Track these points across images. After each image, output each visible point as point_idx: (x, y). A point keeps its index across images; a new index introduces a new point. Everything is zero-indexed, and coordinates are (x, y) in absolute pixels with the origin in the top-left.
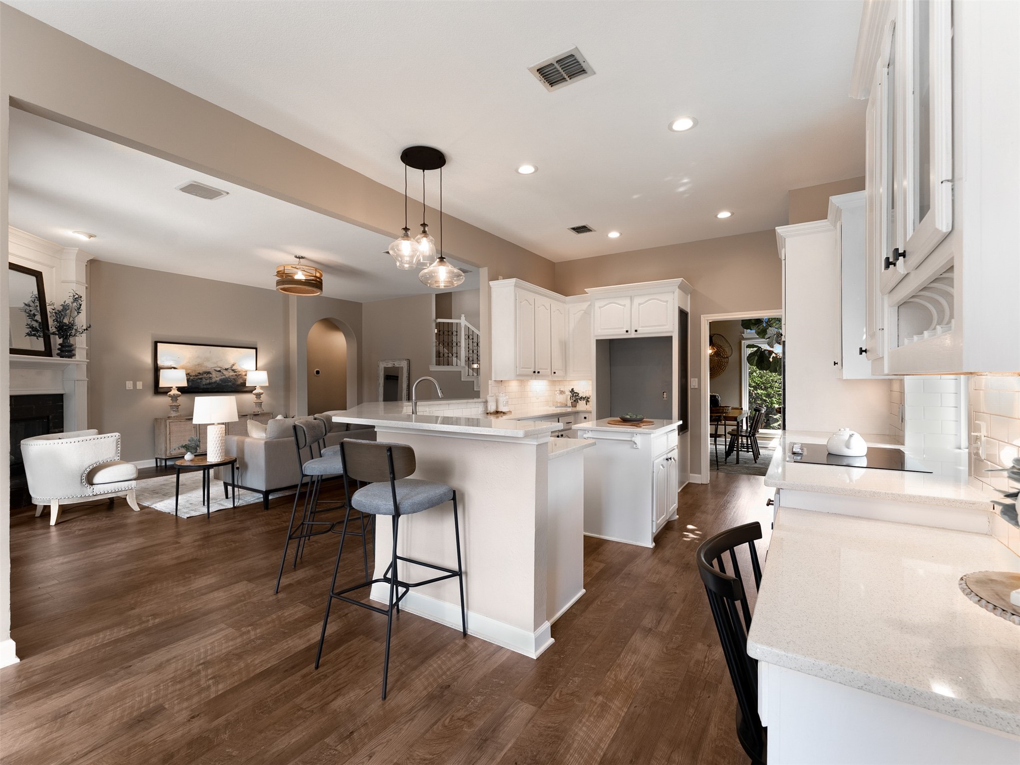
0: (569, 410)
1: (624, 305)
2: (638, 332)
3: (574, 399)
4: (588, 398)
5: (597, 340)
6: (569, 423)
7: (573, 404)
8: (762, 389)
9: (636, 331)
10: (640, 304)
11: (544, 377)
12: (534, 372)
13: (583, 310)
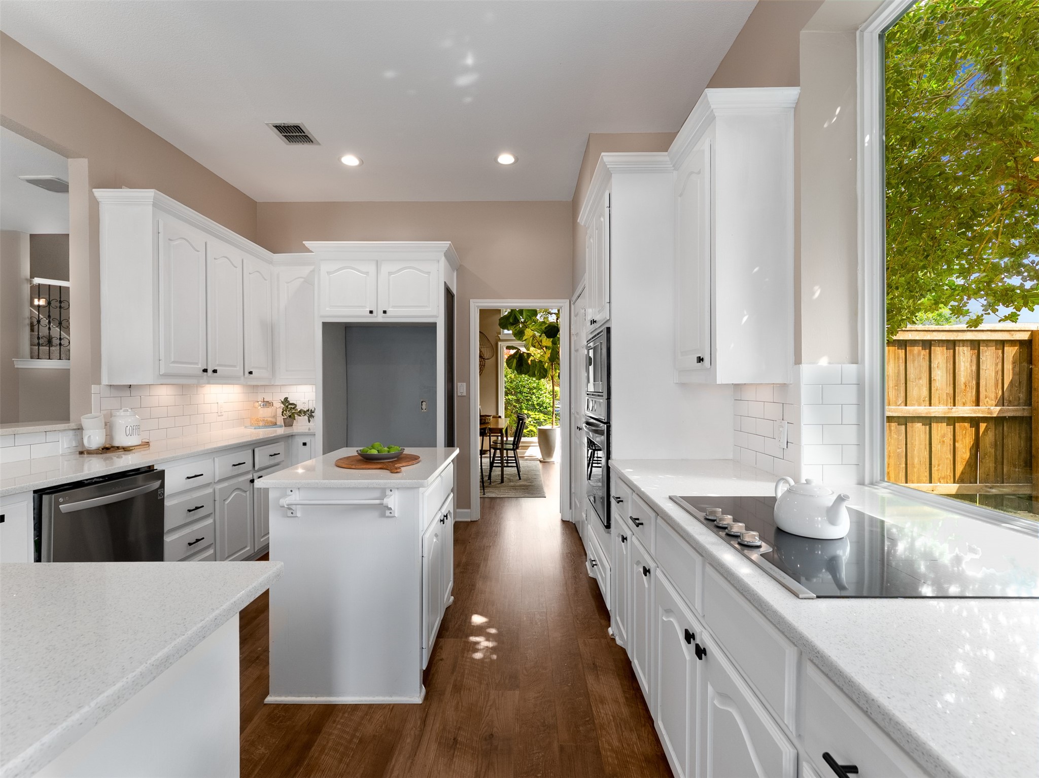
0: (281, 431)
1: (367, 273)
2: (388, 314)
3: (288, 413)
4: (312, 412)
5: (324, 323)
6: (275, 454)
7: (287, 420)
8: (512, 395)
9: (385, 312)
10: (390, 273)
11: (229, 380)
12: (205, 371)
13: (301, 278)
